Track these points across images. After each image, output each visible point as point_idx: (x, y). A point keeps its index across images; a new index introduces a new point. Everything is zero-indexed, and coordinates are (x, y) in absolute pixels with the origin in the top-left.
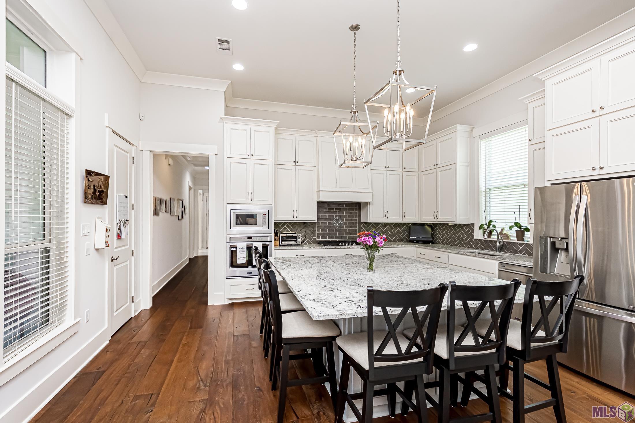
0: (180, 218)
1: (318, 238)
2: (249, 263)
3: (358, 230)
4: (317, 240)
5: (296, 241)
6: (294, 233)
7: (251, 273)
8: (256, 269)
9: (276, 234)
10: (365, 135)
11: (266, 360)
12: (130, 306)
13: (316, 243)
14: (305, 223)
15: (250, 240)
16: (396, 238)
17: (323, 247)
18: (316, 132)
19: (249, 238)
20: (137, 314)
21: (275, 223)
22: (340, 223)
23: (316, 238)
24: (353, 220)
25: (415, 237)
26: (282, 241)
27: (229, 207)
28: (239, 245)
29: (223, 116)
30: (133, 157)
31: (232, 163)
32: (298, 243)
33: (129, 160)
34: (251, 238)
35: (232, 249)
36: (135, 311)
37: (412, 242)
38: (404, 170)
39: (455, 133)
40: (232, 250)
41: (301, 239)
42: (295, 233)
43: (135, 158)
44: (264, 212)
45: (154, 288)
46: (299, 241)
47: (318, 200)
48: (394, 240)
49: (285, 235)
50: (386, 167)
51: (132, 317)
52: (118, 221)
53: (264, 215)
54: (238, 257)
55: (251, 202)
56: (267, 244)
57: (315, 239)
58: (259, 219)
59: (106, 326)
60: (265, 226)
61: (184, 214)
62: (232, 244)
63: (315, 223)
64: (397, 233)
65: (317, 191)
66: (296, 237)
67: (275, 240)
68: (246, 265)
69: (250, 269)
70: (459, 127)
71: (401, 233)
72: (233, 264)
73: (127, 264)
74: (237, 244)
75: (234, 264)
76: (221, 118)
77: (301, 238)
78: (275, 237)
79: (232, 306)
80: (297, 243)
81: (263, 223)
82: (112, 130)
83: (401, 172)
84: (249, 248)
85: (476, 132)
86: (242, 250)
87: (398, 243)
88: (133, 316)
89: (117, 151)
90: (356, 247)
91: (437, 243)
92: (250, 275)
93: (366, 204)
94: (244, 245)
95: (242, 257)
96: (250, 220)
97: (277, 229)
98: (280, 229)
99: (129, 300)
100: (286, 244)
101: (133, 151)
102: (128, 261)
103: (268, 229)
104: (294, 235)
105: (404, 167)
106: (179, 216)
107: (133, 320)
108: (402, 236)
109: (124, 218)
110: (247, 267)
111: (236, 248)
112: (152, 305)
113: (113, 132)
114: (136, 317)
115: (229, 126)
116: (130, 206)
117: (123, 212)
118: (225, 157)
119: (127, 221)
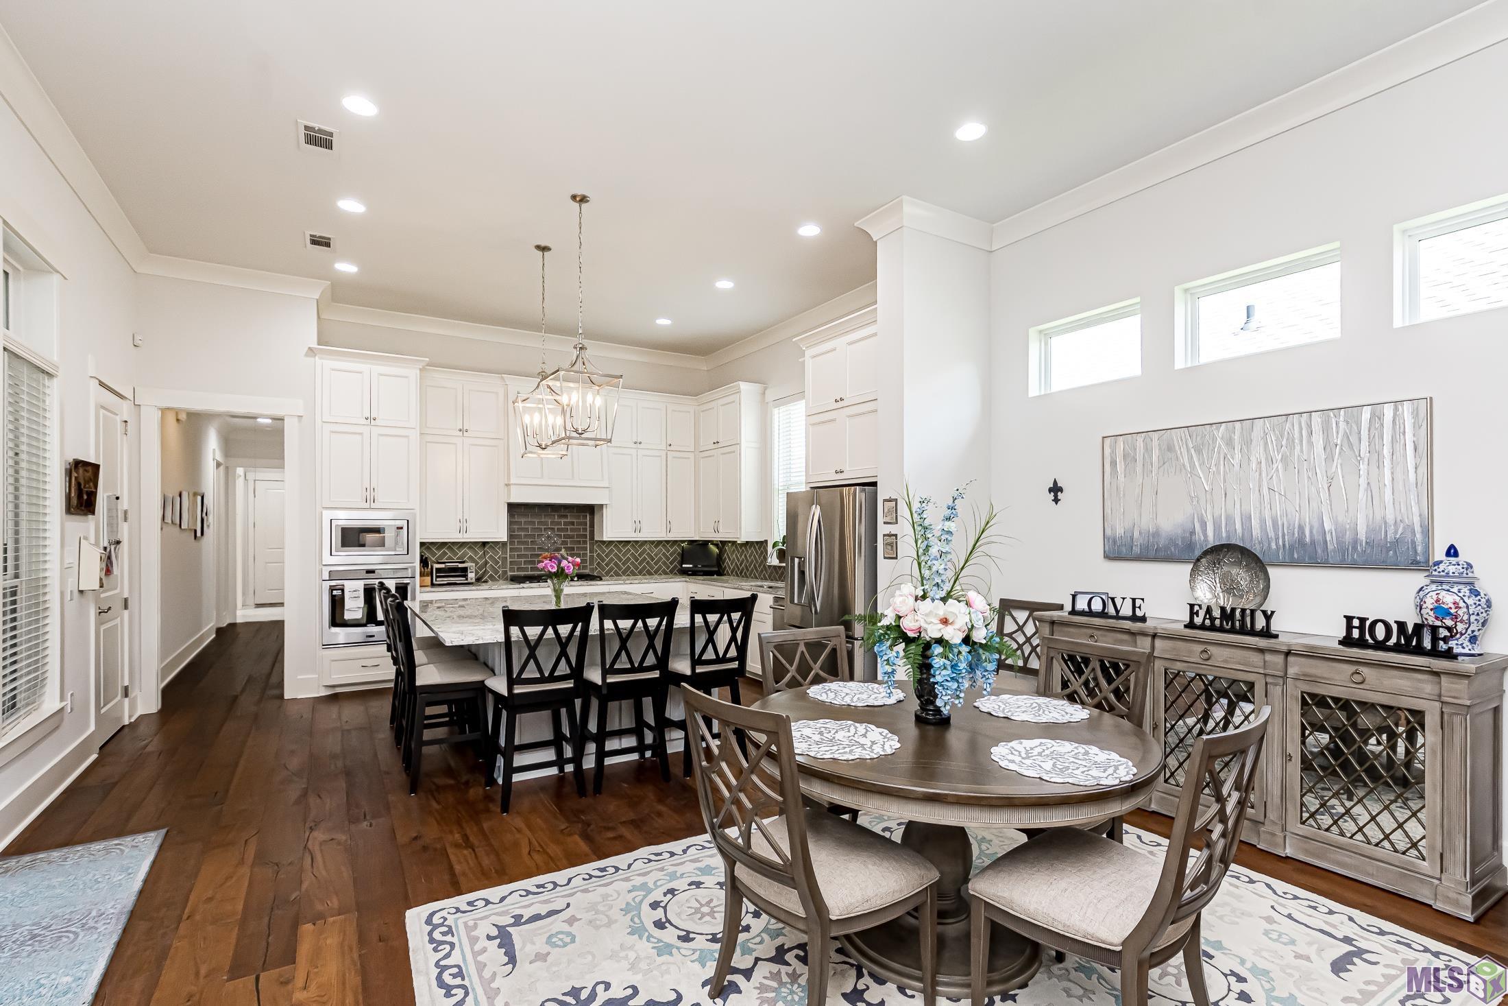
0: (199, 534)
1: (512, 570)
2: (371, 618)
3: (588, 554)
4: (510, 574)
5: (466, 576)
6: (460, 562)
7: (373, 636)
8: (383, 628)
9: (424, 562)
10: (597, 388)
11: (399, 749)
12: (120, 703)
13: (506, 579)
14: (484, 544)
15: (371, 575)
16: (660, 567)
17: (518, 586)
18: (502, 377)
19: (369, 572)
20: (132, 720)
21: (422, 544)
22: (555, 542)
23: (508, 570)
24: (578, 536)
25: (691, 566)
26: (437, 577)
27: (328, 516)
28: (349, 586)
29: (314, 345)
30: (126, 422)
31: (333, 432)
32: (469, 581)
33: (120, 426)
34: (372, 572)
35: (335, 593)
36: (130, 717)
37: (684, 572)
38: (669, 448)
39: (738, 395)
40: (335, 595)
41: (477, 573)
42: (463, 562)
43: (128, 424)
44: (399, 523)
45: (164, 672)
46: (471, 576)
47: (509, 501)
48: (656, 572)
49: (443, 566)
50: (636, 443)
51: (124, 727)
52: (106, 544)
53: (398, 528)
54: (346, 607)
55: (373, 505)
56: (405, 582)
57: (505, 572)
58: (389, 535)
59: (92, 728)
60: (402, 549)
61: (205, 526)
62: (333, 583)
63: (504, 544)
64: (661, 558)
65: (506, 485)
66: (465, 570)
67: (422, 575)
68: (364, 621)
69: (372, 629)
70: (744, 386)
71: (668, 559)
72: (337, 619)
73: (117, 624)
74: (346, 583)
75: (338, 621)
76: (310, 349)
77: (476, 570)
78: (423, 570)
79: (334, 698)
80: (467, 579)
81: (396, 543)
82: (100, 381)
83: (664, 453)
84: (369, 593)
85: (771, 395)
86: (355, 594)
87: (663, 576)
88: (127, 722)
89: (104, 415)
90: (580, 583)
91: (725, 575)
92: (369, 640)
93: (601, 506)
94: (360, 585)
95: (354, 608)
96: (370, 537)
97: (427, 555)
98: (435, 555)
99: (120, 692)
100: (445, 582)
101: (125, 410)
102: (119, 618)
103: (408, 554)
104: (460, 565)
105: (669, 443)
106: (195, 531)
107: (126, 730)
108: (671, 563)
109: (113, 539)
110: (364, 625)
111: (343, 590)
112: (160, 707)
113: (102, 384)
114: (132, 726)
115: (326, 364)
116: (121, 515)
117: (112, 526)
118: (318, 422)
119: (118, 542)
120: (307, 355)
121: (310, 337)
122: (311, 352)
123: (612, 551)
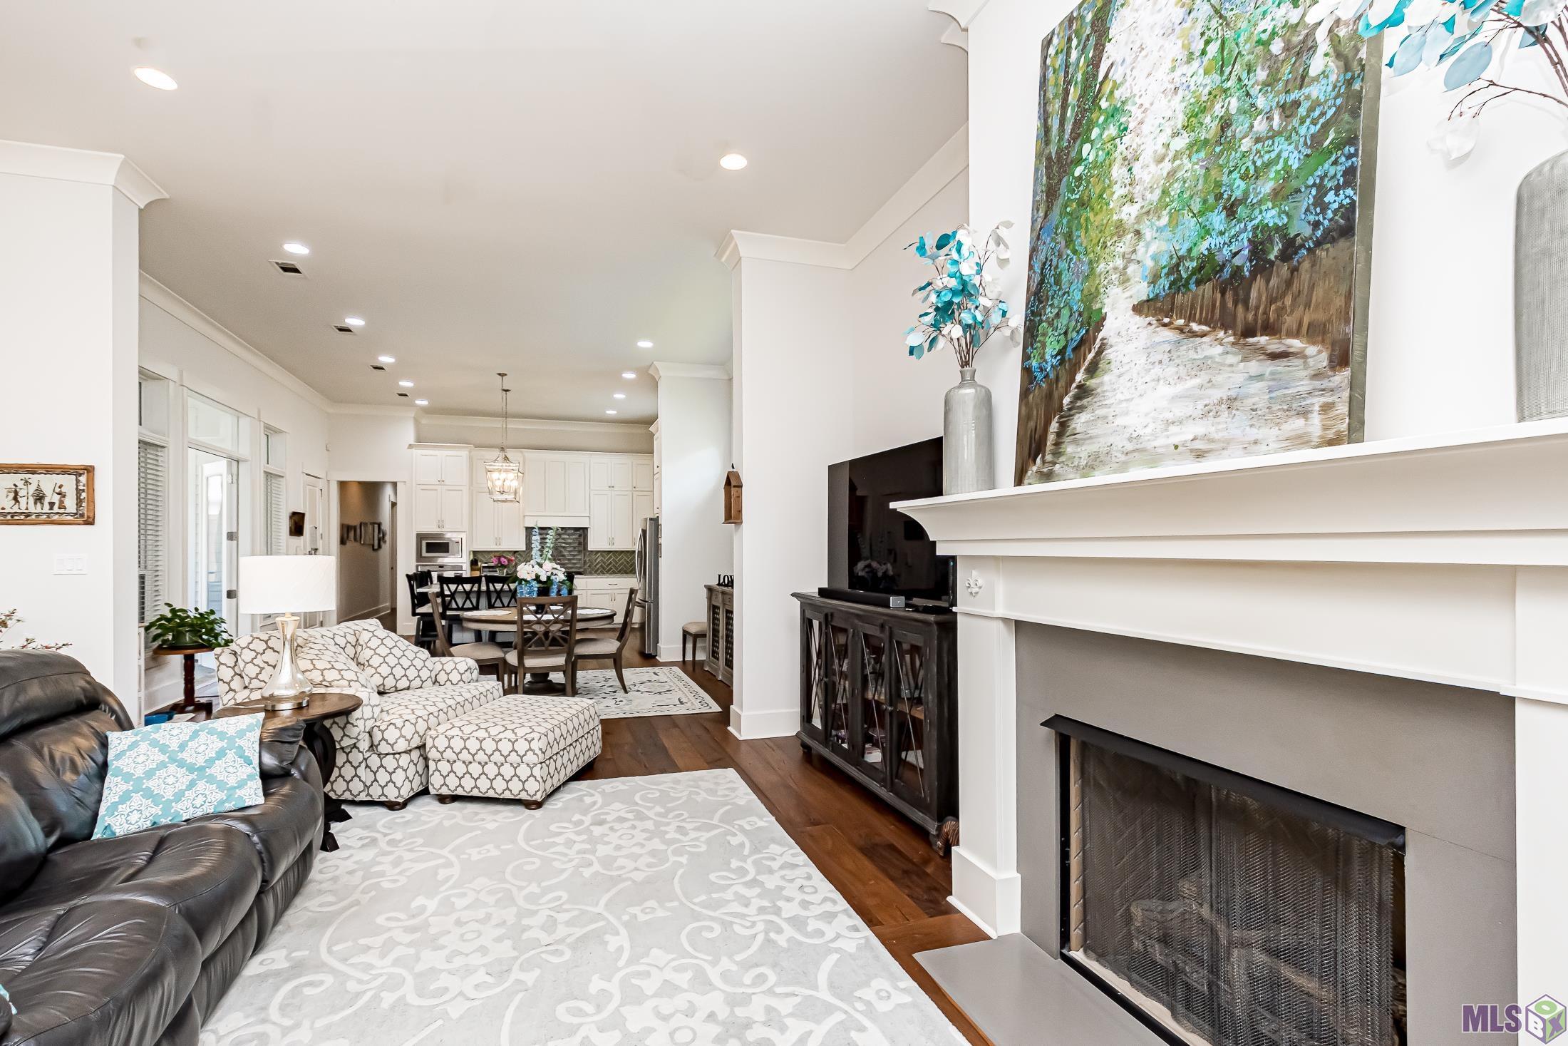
0: (376, 547)
9: (474, 562)
15: (441, 569)
19: (440, 567)
21: (474, 552)
29: (414, 442)
30: (322, 490)
31: (422, 490)
33: (318, 492)
34: (442, 567)
38: (634, 489)
44: (457, 540)
47: (527, 526)
49: (487, 565)
50: (610, 487)
53: (456, 543)
58: (452, 547)
60: (458, 555)
61: (382, 542)
65: (524, 516)
67: (472, 570)
76: (413, 444)
78: (473, 567)
81: (455, 551)
82: (306, 473)
83: (631, 492)
89: (309, 489)
97: (477, 558)
101: (321, 484)
103: (462, 557)
105: (634, 486)
106: (373, 545)
109: (313, 548)
113: (307, 475)
115: (417, 452)
116: (319, 537)
117: (314, 540)
118: (414, 485)
119: (316, 549)
120: (408, 448)
121: (411, 439)
122: (411, 446)
123: (611, 557)
